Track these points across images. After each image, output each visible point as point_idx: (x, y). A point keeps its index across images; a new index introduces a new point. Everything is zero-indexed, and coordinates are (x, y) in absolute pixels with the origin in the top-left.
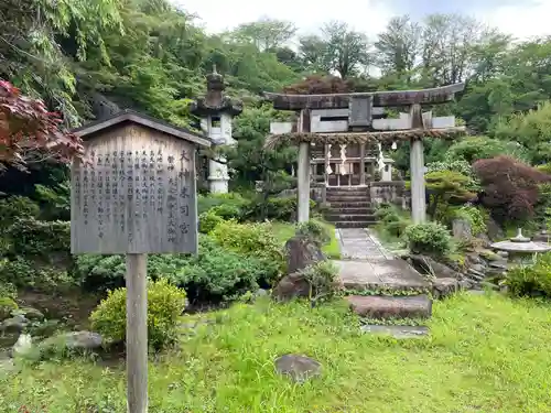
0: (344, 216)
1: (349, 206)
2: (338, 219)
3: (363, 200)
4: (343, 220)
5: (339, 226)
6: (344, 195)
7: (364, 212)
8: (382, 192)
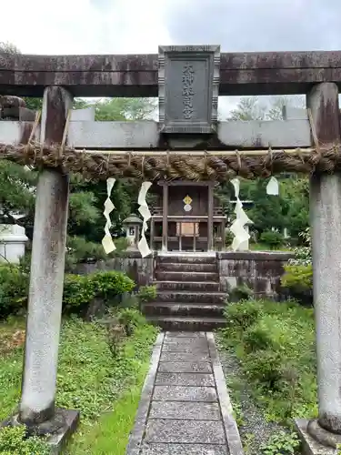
0: (176, 307)
1: (187, 288)
2: (167, 312)
3: (209, 278)
4: (175, 314)
5: (167, 327)
6: (181, 269)
7: (210, 300)
8: (236, 268)
